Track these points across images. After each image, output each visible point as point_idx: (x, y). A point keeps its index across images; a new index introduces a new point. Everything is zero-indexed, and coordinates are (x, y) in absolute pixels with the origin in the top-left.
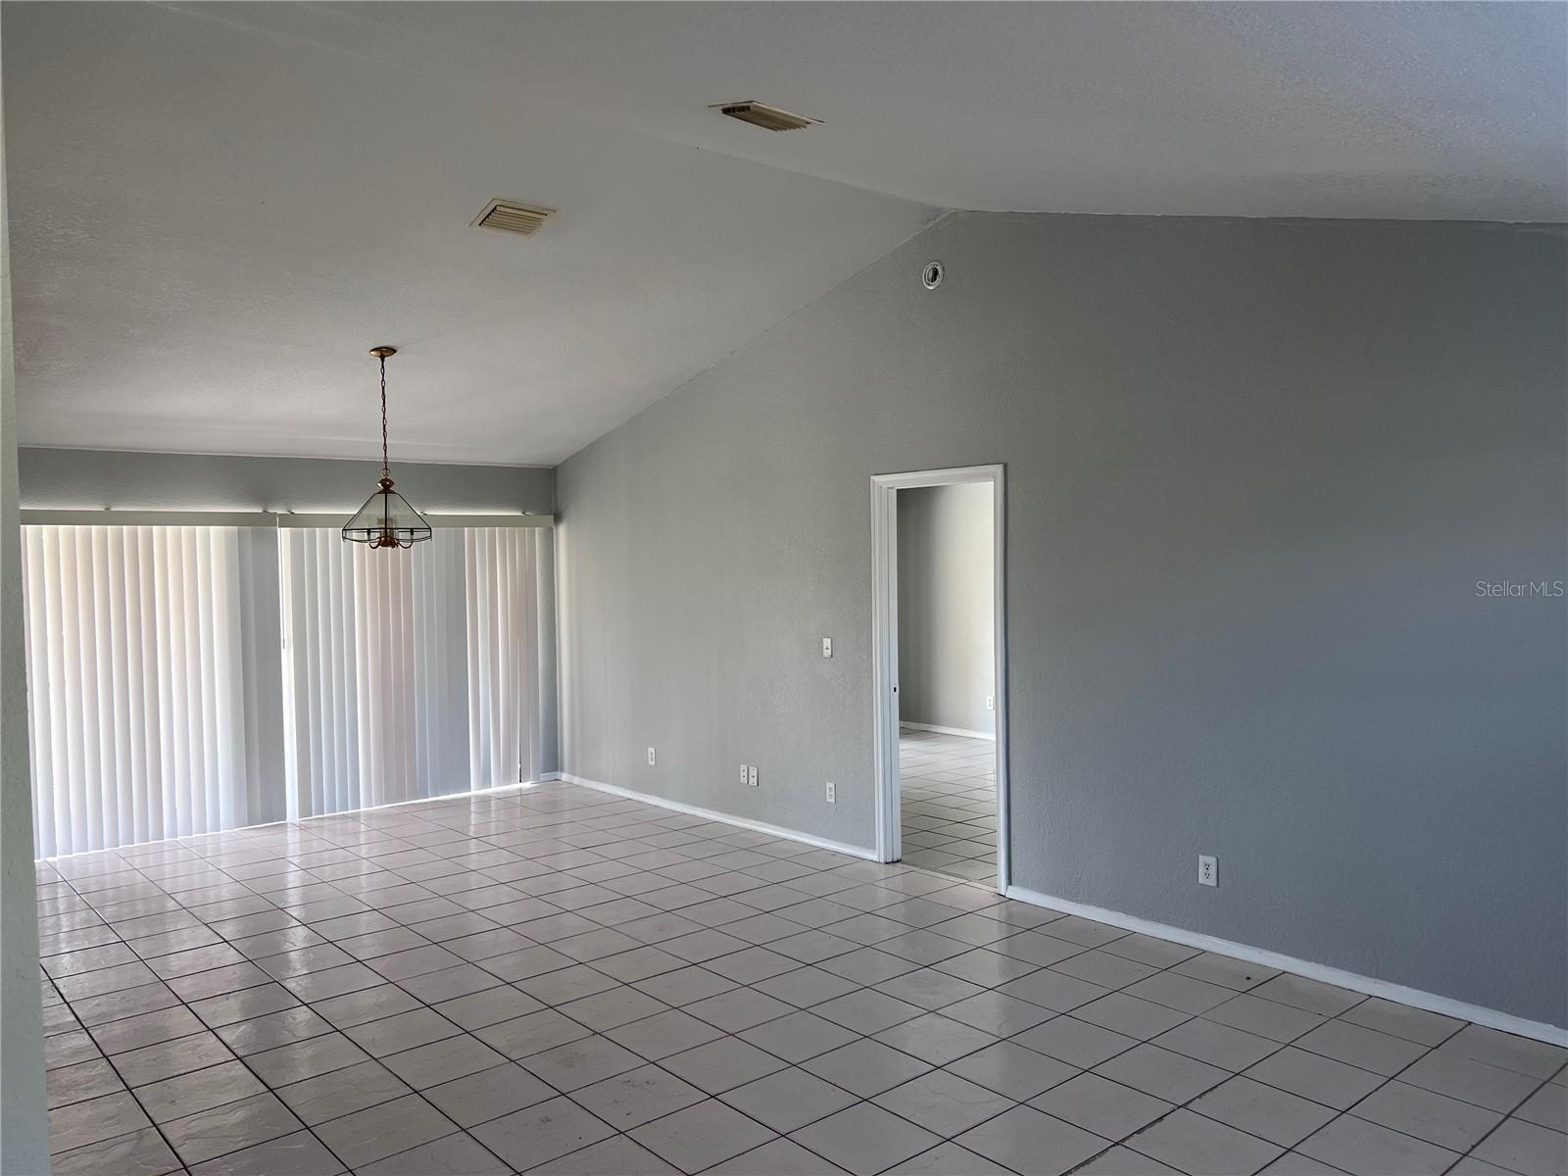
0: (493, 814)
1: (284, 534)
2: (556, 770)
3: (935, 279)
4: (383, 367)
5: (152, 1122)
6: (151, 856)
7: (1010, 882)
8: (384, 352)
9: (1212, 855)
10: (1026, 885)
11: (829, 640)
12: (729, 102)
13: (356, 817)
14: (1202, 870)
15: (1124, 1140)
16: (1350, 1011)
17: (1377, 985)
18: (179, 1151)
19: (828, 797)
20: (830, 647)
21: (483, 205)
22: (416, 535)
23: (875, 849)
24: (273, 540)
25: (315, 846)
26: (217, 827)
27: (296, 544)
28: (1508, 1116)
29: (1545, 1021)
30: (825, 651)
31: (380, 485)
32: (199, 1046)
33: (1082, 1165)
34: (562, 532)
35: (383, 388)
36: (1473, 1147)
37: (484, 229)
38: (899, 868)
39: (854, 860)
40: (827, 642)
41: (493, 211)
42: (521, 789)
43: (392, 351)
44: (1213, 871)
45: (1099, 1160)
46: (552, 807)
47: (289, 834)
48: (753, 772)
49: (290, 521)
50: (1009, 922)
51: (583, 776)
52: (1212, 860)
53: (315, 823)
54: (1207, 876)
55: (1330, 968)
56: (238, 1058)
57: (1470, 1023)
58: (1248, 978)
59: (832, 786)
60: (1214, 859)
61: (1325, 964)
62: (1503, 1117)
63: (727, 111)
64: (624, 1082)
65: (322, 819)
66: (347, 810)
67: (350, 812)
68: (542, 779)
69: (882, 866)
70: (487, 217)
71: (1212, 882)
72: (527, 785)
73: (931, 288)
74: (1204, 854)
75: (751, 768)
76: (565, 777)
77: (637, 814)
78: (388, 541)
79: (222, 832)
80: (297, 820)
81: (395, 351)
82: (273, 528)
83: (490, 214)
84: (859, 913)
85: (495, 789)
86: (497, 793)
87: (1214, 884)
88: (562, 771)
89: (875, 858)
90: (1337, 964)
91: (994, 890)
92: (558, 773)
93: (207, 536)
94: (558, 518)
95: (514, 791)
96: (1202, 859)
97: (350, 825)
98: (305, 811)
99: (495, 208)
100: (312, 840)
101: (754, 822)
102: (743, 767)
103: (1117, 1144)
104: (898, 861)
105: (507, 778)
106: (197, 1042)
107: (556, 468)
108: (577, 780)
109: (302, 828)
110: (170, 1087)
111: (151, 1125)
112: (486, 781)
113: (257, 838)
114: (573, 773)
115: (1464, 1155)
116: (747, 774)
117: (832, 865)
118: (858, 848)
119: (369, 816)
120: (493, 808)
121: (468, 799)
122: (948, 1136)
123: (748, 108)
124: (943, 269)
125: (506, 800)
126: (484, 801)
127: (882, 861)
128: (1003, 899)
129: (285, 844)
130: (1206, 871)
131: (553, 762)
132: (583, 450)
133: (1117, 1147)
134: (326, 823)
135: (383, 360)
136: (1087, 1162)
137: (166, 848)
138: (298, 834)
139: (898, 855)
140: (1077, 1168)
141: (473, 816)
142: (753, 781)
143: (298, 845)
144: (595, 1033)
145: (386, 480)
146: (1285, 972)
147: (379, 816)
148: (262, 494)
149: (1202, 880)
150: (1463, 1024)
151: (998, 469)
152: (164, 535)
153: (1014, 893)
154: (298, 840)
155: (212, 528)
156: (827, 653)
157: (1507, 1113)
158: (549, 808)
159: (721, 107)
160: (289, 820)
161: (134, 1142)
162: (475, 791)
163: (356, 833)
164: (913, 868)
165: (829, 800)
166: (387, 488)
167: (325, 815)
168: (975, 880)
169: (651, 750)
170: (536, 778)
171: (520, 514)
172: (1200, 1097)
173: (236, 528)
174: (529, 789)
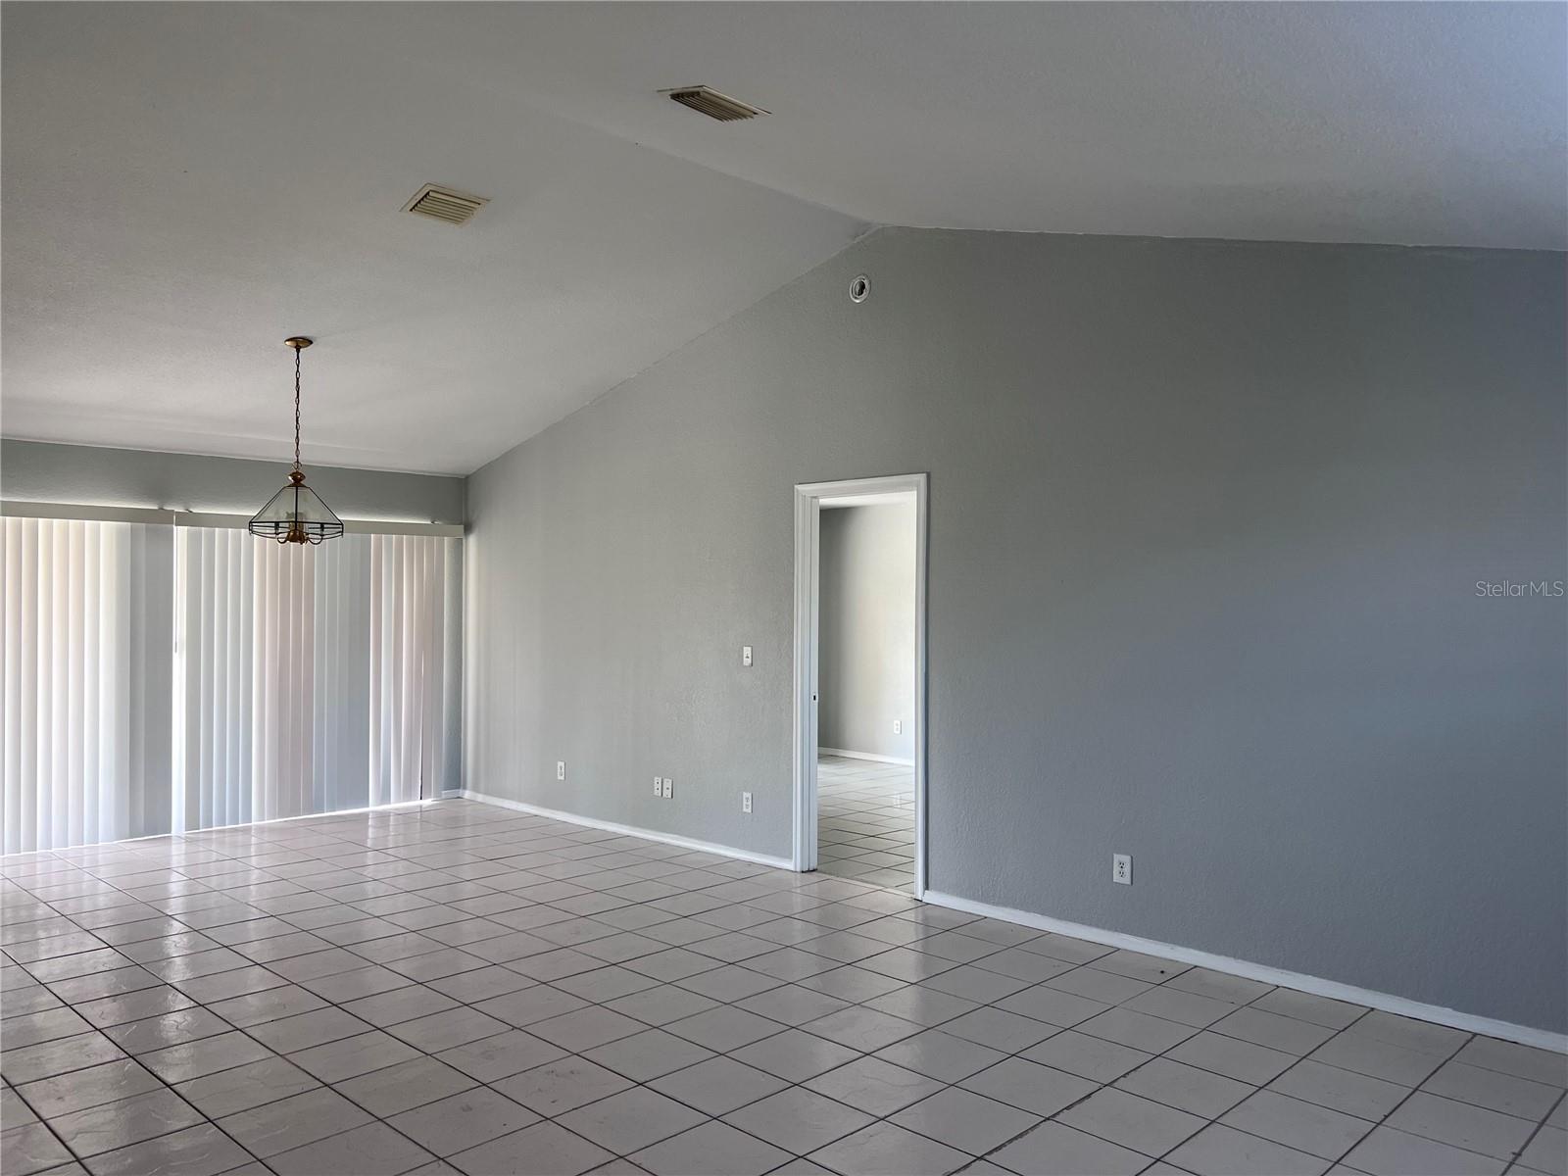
0: (391, 828)
1: (180, 534)
2: (459, 788)
3: (862, 293)
4: (298, 358)
5: (39, 1117)
6: (22, 867)
7: (927, 887)
8: (300, 343)
9: (1126, 854)
10: (942, 889)
11: (750, 648)
12: (679, 86)
13: (247, 830)
14: (1116, 869)
15: (1054, 1116)
16: (1261, 1000)
17: (1284, 975)
18: (70, 1144)
19: (744, 806)
20: (750, 656)
21: (413, 189)
22: (326, 531)
23: (791, 858)
24: (169, 537)
25: (202, 858)
26: (95, 839)
27: (194, 543)
28: (1416, 1089)
29: (1443, 1005)
30: (745, 659)
31: (290, 478)
32: (86, 1045)
33: (1016, 1138)
34: (472, 543)
35: (298, 379)
36: (1386, 1117)
37: (414, 215)
38: (814, 877)
39: (769, 870)
40: (747, 651)
41: (425, 196)
42: (421, 807)
43: (309, 342)
44: (1127, 869)
45: (1031, 1134)
46: (454, 822)
47: (173, 847)
48: (668, 784)
49: (186, 519)
50: (926, 924)
51: (487, 793)
52: (1126, 859)
53: (201, 836)
54: (1122, 874)
55: (1240, 961)
56: (130, 1056)
57: (1373, 1009)
58: (1162, 972)
59: (749, 795)
60: (1129, 857)
61: (1234, 957)
62: (1412, 1090)
63: (677, 97)
64: (548, 1073)
65: (211, 832)
66: (238, 824)
67: (241, 825)
68: (443, 797)
69: (798, 875)
70: (419, 202)
71: (1127, 880)
72: (428, 802)
73: (858, 301)
74: (1117, 853)
75: (665, 780)
76: (467, 794)
77: (545, 828)
78: (297, 535)
79: (100, 844)
80: (184, 833)
81: (311, 343)
82: (169, 526)
83: (422, 199)
84: (777, 917)
85: (394, 805)
86: (396, 809)
87: (1129, 883)
88: (465, 788)
89: (792, 868)
90: (1244, 957)
91: (910, 895)
92: (461, 791)
93: (97, 533)
94: (468, 528)
95: (414, 807)
96: (1117, 858)
97: (240, 838)
98: (192, 823)
99: (428, 193)
100: (199, 852)
101: (667, 835)
102: (658, 780)
103: (1048, 1119)
104: (814, 870)
105: (408, 794)
106: (84, 1042)
107: (467, 477)
108: (480, 798)
109: (189, 841)
110: (57, 1085)
111: (38, 1120)
112: (385, 797)
113: (141, 850)
114: (476, 789)
115: (1378, 1124)
116: (662, 787)
117: (747, 875)
118: (776, 858)
119: (261, 830)
120: (391, 823)
121: (365, 816)
122: (882, 1115)
123: (698, 93)
124: (870, 283)
125: (405, 816)
126: (383, 818)
127: (798, 870)
128: (920, 904)
129: (169, 856)
130: (1121, 869)
131: (455, 779)
132: (497, 459)
133: (1048, 1122)
134: (214, 836)
135: (298, 351)
136: (1021, 1135)
137: (39, 859)
138: (184, 846)
139: (814, 865)
140: (1010, 1141)
141: (370, 830)
142: (667, 793)
143: (183, 857)
144: (514, 1028)
145: (297, 472)
146: (1196, 967)
147: (272, 829)
148: (158, 490)
149: (1116, 878)
150: (1366, 1010)
151: (921, 478)
152: (50, 529)
153: (930, 897)
154: (183, 852)
155: (102, 523)
156: (747, 662)
157: (1415, 1087)
158: (451, 822)
159: (670, 93)
160: (174, 832)
161: (19, 1137)
162: (373, 807)
163: (248, 845)
164: (828, 877)
165: (745, 810)
166: (298, 481)
167: (214, 829)
168: (892, 887)
169: (561, 764)
170: (438, 795)
171: (429, 522)
172: (1124, 1076)
173: (129, 524)
174: (432, 806)
